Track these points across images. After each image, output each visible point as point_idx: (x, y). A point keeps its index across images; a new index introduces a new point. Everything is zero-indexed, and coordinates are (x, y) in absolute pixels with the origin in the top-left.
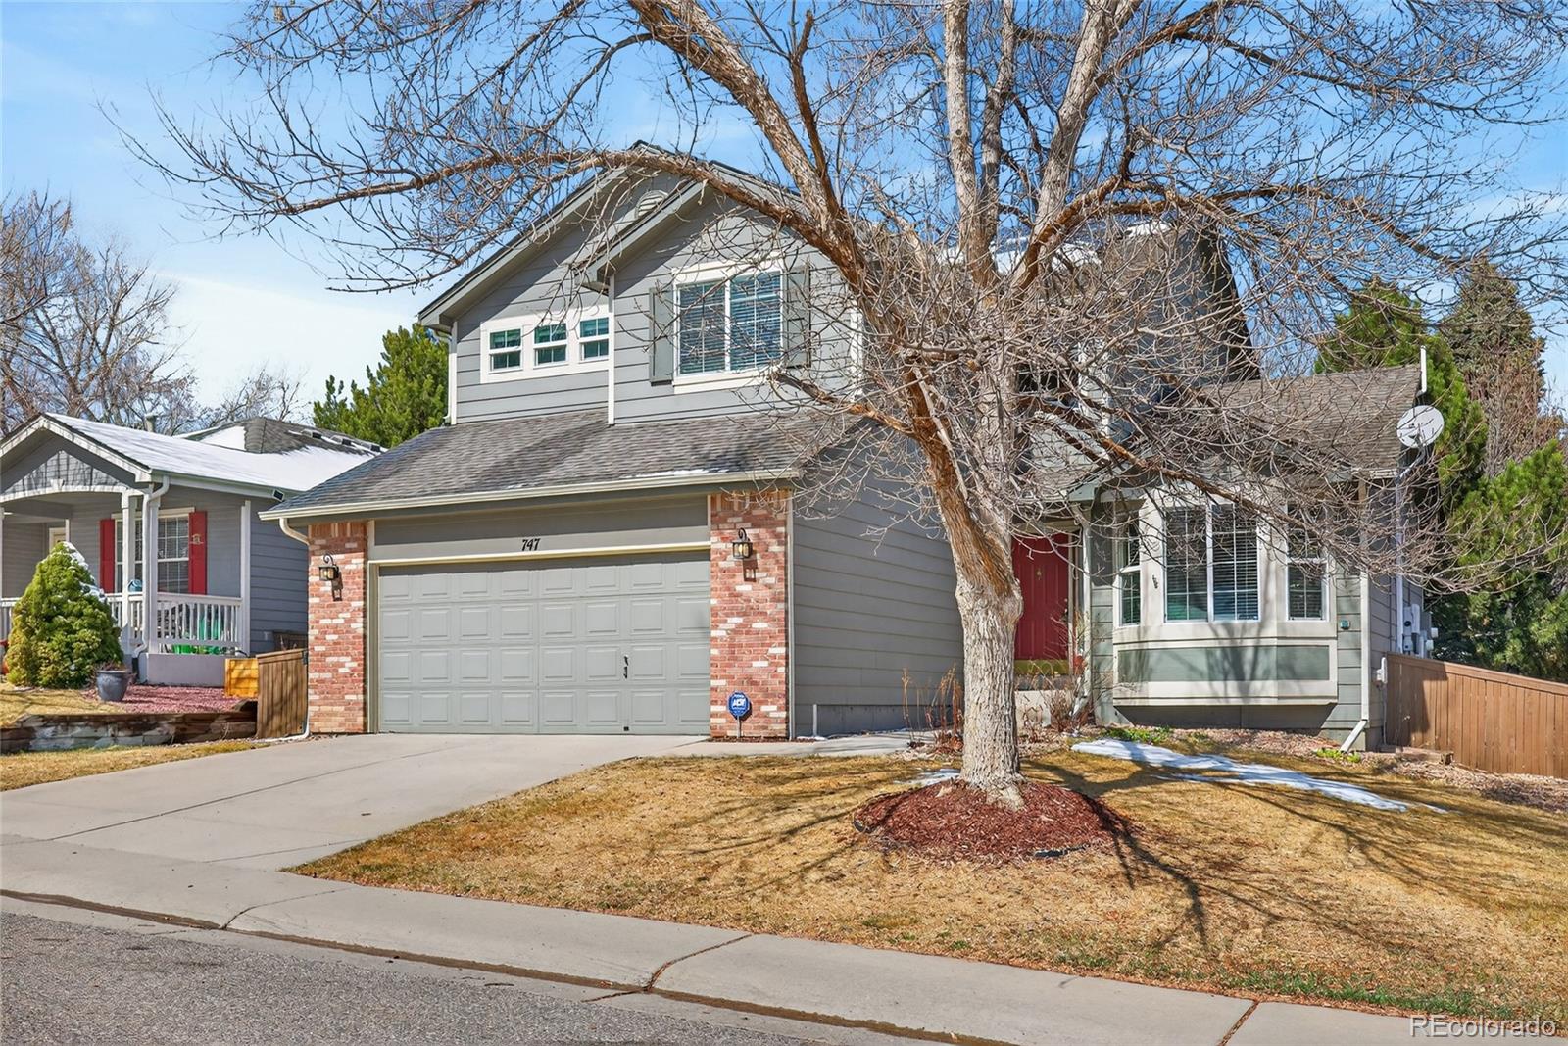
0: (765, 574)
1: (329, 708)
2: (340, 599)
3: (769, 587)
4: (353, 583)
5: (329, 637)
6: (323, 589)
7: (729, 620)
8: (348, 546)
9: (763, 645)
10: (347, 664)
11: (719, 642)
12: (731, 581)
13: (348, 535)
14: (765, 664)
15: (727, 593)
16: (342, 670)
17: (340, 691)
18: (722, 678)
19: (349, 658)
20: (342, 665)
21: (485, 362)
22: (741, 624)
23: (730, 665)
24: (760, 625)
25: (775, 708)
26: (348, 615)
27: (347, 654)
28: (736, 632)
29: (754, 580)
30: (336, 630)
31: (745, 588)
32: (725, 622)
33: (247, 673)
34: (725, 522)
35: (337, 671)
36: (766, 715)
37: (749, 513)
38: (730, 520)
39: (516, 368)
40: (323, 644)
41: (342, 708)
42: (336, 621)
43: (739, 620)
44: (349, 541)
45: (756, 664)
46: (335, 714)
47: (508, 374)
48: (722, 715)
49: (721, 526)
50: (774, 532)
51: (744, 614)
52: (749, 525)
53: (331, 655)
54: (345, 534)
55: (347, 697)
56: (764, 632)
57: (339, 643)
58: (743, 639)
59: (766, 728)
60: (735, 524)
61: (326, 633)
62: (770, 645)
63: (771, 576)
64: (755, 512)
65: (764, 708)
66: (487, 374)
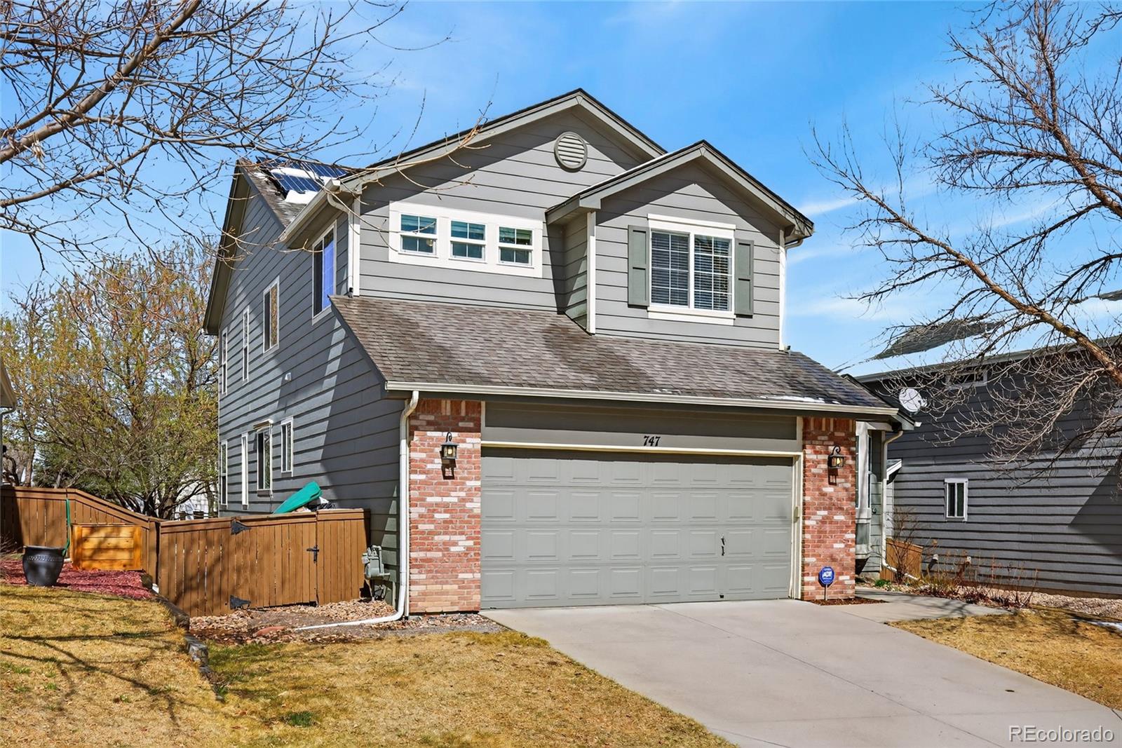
0: (843, 480)
1: (438, 587)
2: (452, 478)
3: (847, 490)
4: (468, 462)
5: (437, 516)
6: (429, 466)
7: (818, 512)
8: (461, 424)
9: (842, 532)
10: (460, 543)
11: (811, 529)
12: (820, 483)
13: (463, 413)
14: (842, 546)
15: (817, 493)
16: (453, 549)
17: (454, 570)
18: (813, 556)
19: (464, 537)
20: (455, 544)
21: (395, 241)
22: (825, 516)
23: (818, 547)
24: (839, 517)
25: (848, 577)
26: (463, 494)
27: (462, 533)
28: (823, 522)
29: (835, 484)
30: (447, 508)
31: (829, 490)
32: (815, 514)
33: (112, 541)
34: (816, 439)
35: (447, 550)
36: (842, 583)
37: (833, 433)
38: (819, 438)
39: (430, 254)
40: (432, 522)
41: (456, 587)
42: (446, 499)
43: (825, 513)
44: (463, 419)
45: (837, 546)
46: (447, 593)
47: (416, 258)
48: (812, 584)
49: (813, 442)
50: (849, 450)
51: (829, 509)
52: (832, 443)
53: (439, 534)
54: (458, 411)
55: (461, 576)
56: (842, 521)
57: (451, 522)
58: (828, 527)
59: (842, 592)
60: (823, 441)
61: (434, 511)
62: (845, 532)
63: (846, 482)
64: (837, 434)
65: (841, 578)
66: (396, 253)
